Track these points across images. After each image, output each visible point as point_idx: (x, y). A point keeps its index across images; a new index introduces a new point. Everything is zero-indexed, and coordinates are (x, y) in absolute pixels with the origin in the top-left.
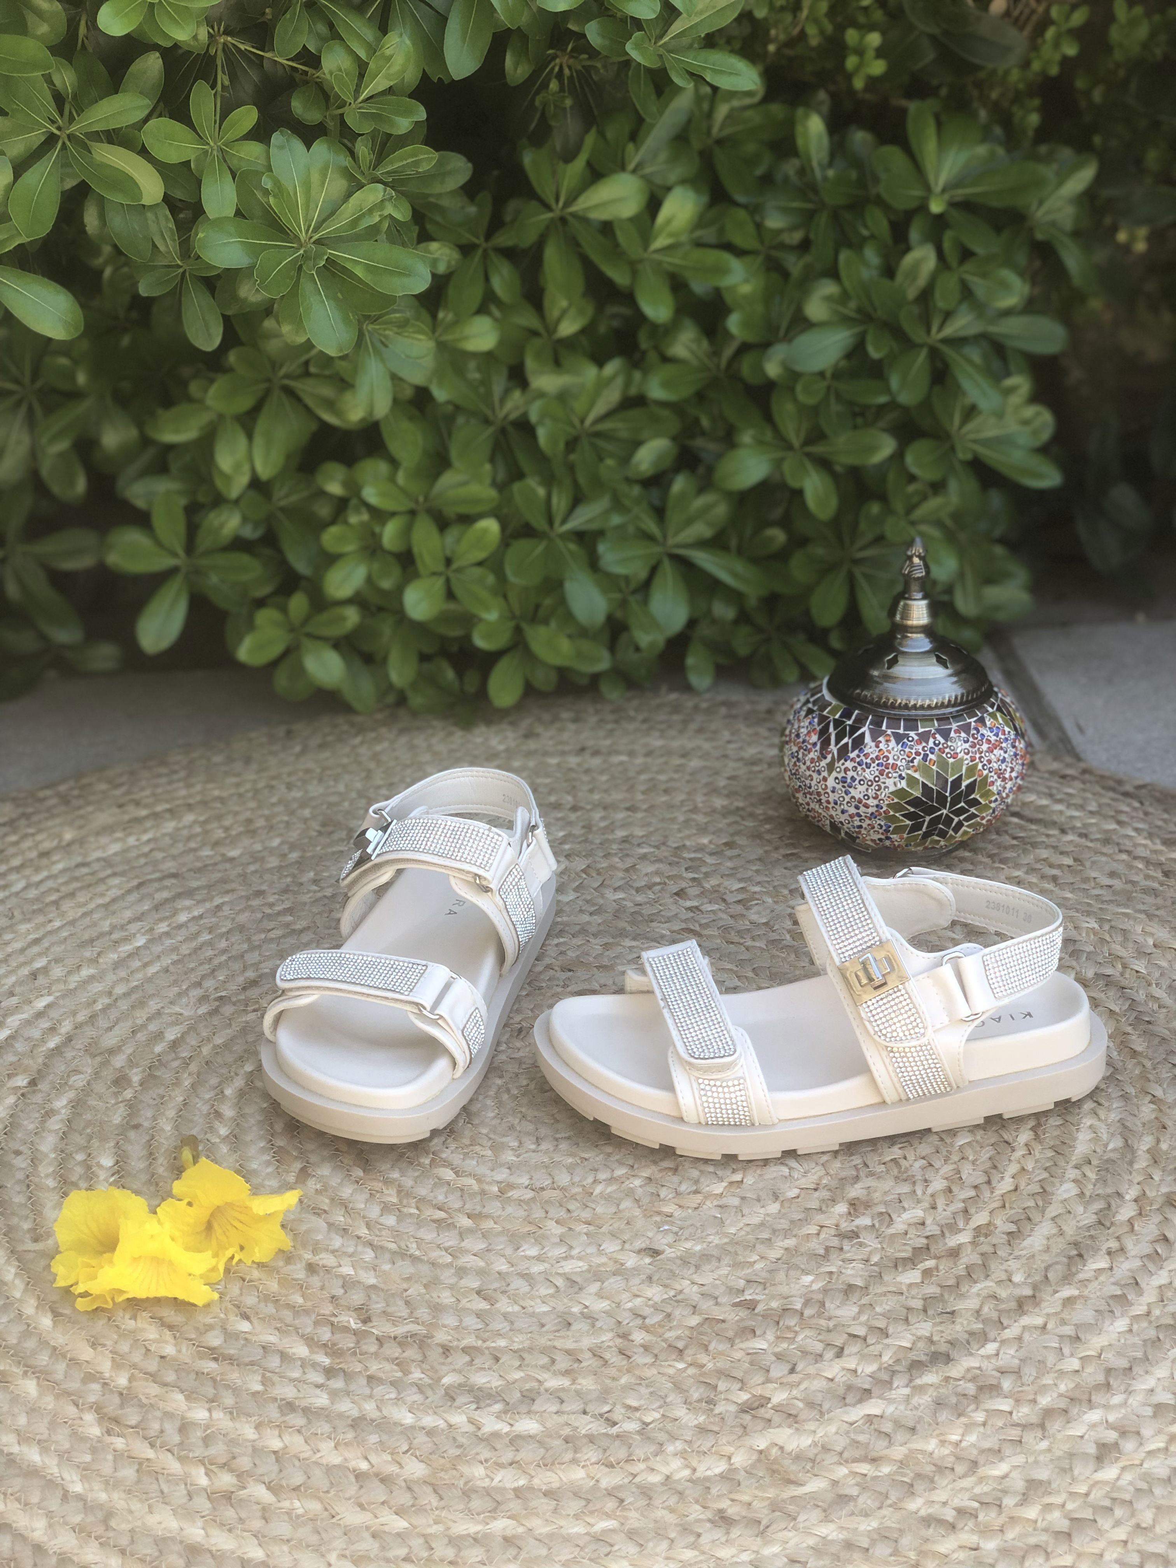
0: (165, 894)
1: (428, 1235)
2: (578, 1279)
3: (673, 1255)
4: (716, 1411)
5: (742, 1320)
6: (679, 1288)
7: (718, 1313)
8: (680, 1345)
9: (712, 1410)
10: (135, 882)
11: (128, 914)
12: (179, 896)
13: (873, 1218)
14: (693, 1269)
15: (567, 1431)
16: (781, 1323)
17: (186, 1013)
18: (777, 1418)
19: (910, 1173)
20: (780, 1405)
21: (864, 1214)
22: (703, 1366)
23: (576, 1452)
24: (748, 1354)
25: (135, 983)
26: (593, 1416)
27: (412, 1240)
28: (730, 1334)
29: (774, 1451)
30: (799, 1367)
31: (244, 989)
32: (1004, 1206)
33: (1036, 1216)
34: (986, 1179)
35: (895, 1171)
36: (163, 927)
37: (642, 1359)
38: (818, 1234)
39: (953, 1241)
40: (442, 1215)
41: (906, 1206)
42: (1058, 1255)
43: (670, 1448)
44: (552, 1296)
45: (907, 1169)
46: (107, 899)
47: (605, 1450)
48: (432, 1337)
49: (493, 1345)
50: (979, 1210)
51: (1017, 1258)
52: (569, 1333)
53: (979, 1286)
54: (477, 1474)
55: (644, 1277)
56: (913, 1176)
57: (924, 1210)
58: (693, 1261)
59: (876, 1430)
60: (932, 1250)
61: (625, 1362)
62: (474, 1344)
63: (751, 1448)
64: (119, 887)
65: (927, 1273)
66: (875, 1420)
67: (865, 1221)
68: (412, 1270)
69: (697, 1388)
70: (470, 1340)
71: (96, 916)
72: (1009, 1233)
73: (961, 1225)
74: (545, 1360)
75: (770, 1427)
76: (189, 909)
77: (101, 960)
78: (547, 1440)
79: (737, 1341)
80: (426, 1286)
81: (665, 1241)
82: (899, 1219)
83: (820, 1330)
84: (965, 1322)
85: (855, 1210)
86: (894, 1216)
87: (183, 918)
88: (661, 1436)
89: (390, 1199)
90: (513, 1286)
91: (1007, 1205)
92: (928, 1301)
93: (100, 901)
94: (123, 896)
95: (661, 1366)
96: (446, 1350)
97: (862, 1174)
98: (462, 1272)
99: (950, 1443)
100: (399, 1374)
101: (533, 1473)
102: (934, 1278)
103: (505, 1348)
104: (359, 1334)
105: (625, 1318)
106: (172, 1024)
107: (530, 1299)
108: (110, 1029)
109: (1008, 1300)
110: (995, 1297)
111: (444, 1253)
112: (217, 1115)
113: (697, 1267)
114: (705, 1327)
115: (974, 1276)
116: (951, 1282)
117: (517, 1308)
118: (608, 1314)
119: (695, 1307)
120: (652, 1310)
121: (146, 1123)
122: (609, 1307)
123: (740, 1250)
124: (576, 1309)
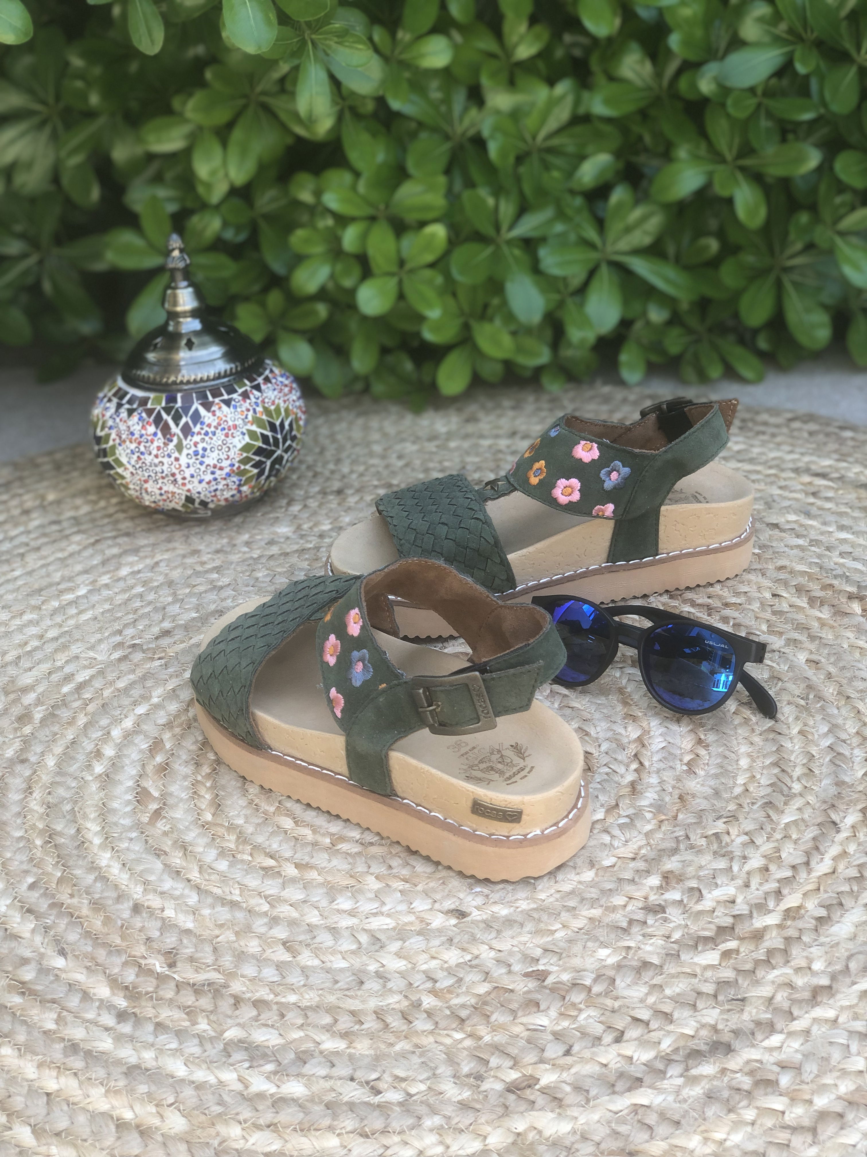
0: (115, 551)
1: (253, 882)
2: (382, 937)
3: (479, 918)
4: (482, 1088)
5: (529, 992)
6: (476, 952)
7: (507, 982)
8: (464, 1014)
9: (478, 1086)
10: (92, 540)
11: (79, 568)
12: (125, 552)
13: (683, 893)
14: (494, 934)
15: (330, 1097)
16: (567, 998)
17: (99, 658)
18: (541, 1100)
19: (729, 849)
20: (547, 1087)
21: (674, 888)
22: (480, 1038)
23: (333, 1120)
24: (528, 1030)
25: (66, 629)
26: (360, 1083)
27: (236, 886)
28: (514, 1006)
29: (532, 1136)
30: (576, 1048)
31: (157, 638)
32: (819, 889)
33: (848, 902)
34: (805, 859)
35: (715, 846)
36: (105, 579)
37: (422, 1024)
38: (625, 906)
39: (759, 922)
40: (271, 863)
41: (719, 882)
44: (353, 952)
45: (727, 844)
46: (66, 554)
47: (362, 1120)
48: (229, 987)
49: (283, 1000)
50: (792, 891)
51: (821, 945)
52: (359, 993)
53: (776, 972)
54: (232, 1135)
55: (444, 939)
56: (732, 852)
57: (737, 888)
58: (495, 925)
59: (639, 1121)
60: (737, 931)
61: (405, 1027)
62: (266, 997)
63: (508, 1129)
64: (78, 543)
65: (726, 954)
66: (641, 1111)
67: (674, 895)
68: (228, 916)
69: (469, 1062)
70: (263, 993)
71: (51, 568)
72: (820, 919)
73: (771, 904)
74: (327, 1020)
75: (532, 1109)
76: (131, 564)
77: (44, 607)
78: (308, 1105)
79: (520, 1014)
80: (237, 934)
81: (474, 903)
82: (709, 896)
83: (604, 1009)
84: (755, 1011)
85: (667, 883)
86: (704, 892)
87: (124, 571)
88: (422, 1110)
89: (228, 845)
90: (318, 940)
91: (822, 888)
92: (722, 984)
93: (60, 555)
94: (79, 552)
95: (439, 1034)
96: (237, 1001)
97: (682, 847)
98: (275, 921)
99: (714, 1141)
100: (187, 1024)
101: (286, 1137)
102: (732, 961)
103: (294, 1004)
104: (161, 978)
105: (418, 980)
106: (85, 667)
107: (332, 954)
108: (30, 669)
109: (803, 989)
110: (790, 985)
111: (263, 901)
112: (98, 754)
113: (499, 932)
114: (492, 996)
115: (773, 962)
116: (748, 966)
117: (316, 962)
118: (402, 974)
119: (487, 973)
120: (445, 974)
121: (33, 759)
122: (404, 968)
123: (545, 917)
124: (372, 967)
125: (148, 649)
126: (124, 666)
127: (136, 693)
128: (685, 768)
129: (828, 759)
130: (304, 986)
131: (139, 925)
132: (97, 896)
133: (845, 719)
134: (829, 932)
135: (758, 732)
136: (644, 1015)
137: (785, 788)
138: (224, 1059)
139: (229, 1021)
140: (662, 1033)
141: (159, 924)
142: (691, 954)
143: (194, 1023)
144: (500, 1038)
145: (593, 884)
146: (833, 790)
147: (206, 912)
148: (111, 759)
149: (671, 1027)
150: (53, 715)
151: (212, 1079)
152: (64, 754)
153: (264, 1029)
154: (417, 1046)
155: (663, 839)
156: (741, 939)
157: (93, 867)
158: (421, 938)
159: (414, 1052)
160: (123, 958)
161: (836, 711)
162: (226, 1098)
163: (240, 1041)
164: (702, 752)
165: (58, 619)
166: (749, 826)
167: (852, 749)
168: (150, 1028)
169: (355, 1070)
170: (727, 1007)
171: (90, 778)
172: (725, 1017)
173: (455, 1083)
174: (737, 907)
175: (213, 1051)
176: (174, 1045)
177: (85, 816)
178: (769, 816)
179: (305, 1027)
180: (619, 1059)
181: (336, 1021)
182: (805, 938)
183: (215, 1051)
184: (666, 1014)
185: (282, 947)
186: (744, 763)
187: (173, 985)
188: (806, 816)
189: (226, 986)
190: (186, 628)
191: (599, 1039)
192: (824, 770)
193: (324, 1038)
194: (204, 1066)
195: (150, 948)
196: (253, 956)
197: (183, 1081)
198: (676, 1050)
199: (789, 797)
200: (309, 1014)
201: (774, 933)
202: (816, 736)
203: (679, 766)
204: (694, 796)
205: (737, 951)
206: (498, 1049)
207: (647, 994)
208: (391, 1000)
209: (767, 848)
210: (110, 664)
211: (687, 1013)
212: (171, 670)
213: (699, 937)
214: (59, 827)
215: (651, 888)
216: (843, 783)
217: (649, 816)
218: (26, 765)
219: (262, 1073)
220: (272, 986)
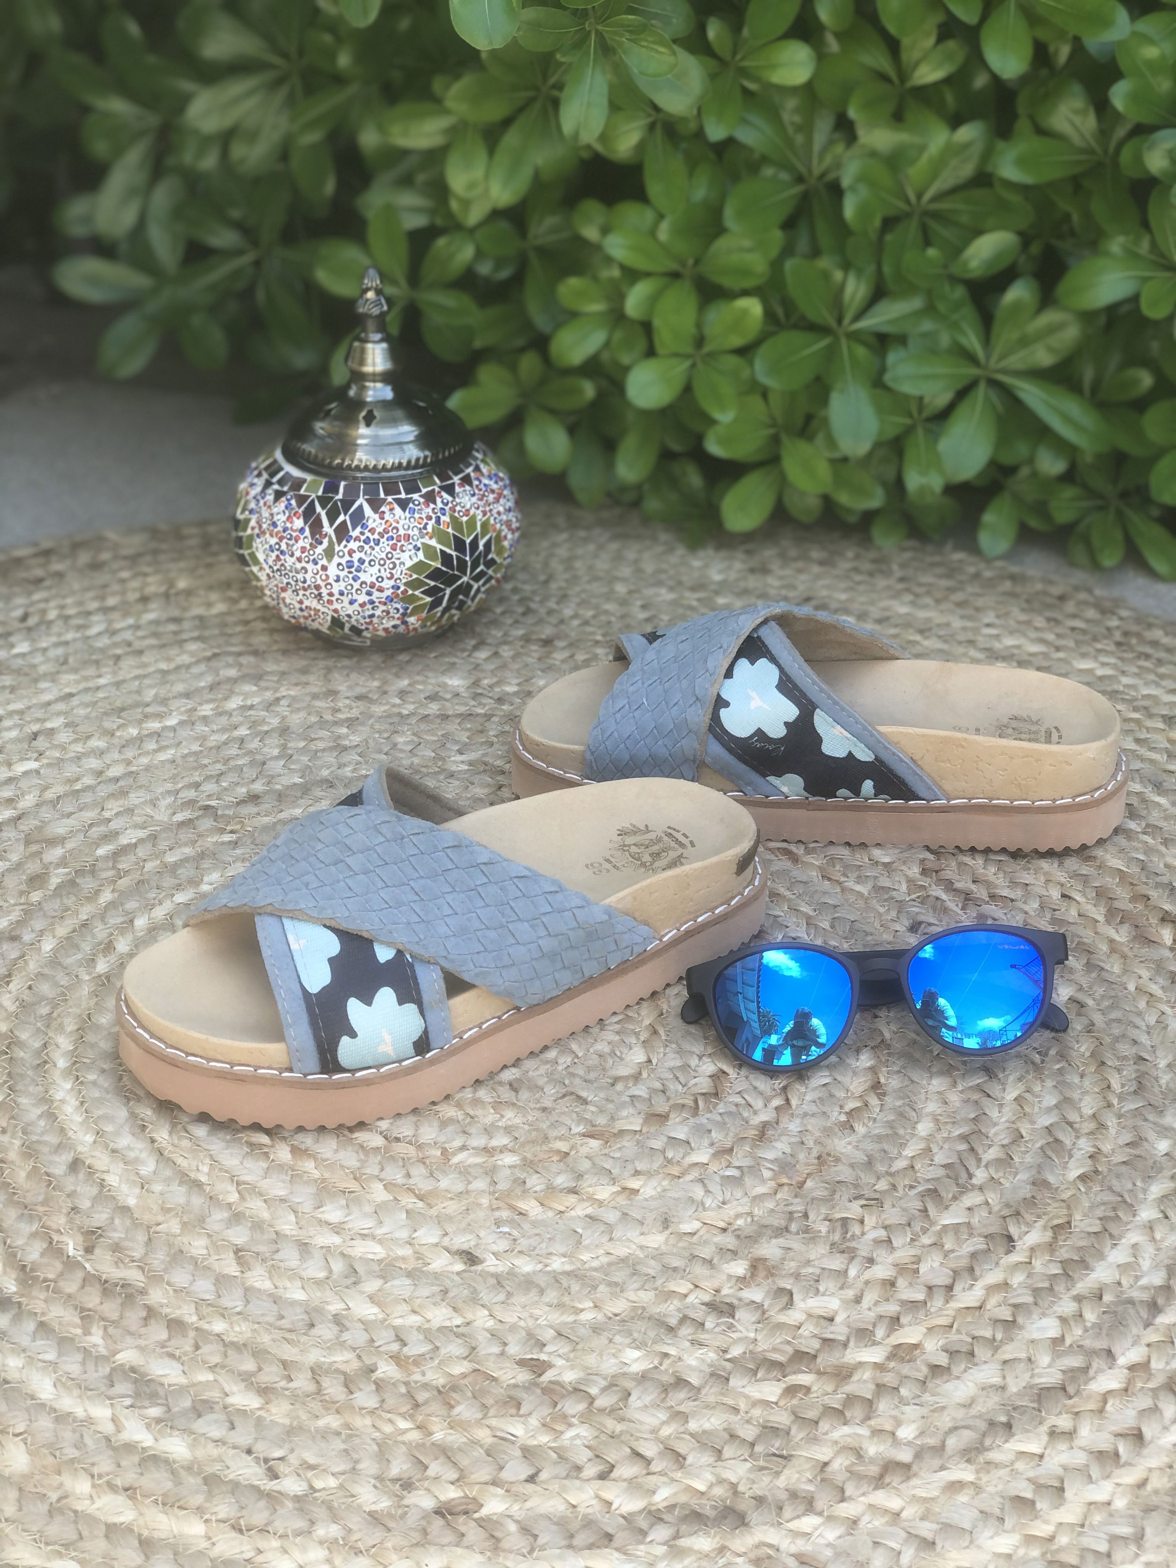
2: (360, 1269)
3: (492, 1269)
4: (406, 1501)
5: (515, 1386)
6: (470, 1316)
7: (494, 1367)
8: (422, 1396)
9: (402, 1498)
13: (767, 1294)
14: (502, 1297)
15: (216, 1468)
16: (559, 1406)
17: (157, 817)
18: (473, 1535)
19: (854, 1244)
20: (489, 1519)
21: (759, 1285)
22: (430, 1434)
24: (495, 1437)
26: (257, 1459)
28: (490, 1400)
30: (544, 1475)
31: (239, 803)
32: (950, 1327)
33: (982, 1353)
34: (949, 1281)
35: (837, 1236)
37: (366, 1398)
38: (685, 1296)
39: (853, 1355)
41: (822, 1288)
42: (980, 1416)
43: (321, 1531)
44: (318, 1282)
47: (242, 1508)
48: (146, 1293)
49: (206, 1327)
51: (921, 1405)
52: (304, 1339)
53: (846, 1430)
55: (437, 1289)
58: (508, 1284)
60: (818, 1361)
61: (341, 1398)
62: (187, 1318)
65: (792, 1390)
67: (755, 1294)
68: (182, 1200)
70: (185, 1312)
74: (249, 1365)
79: (492, 1412)
80: (184, 1225)
81: (495, 1248)
82: (801, 1304)
83: (601, 1431)
84: (796, 1476)
90: (280, 1255)
92: (770, 1430)
95: (381, 1417)
96: (151, 1313)
98: (237, 1218)
102: (795, 1402)
103: (218, 1335)
104: (71, 1264)
105: (384, 1337)
106: (136, 826)
107: (290, 1279)
108: (69, 815)
109: (872, 1461)
110: (858, 1453)
111: (232, 1188)
112: (109, 947)
113: (509, 1295)
114: (470, 1379)
115: (848, 1414)
116: (811, 1414)
117: (267, 1285)
118: (367, 1325)
119: (474, 1349)
120: (421, 1337)
121: (27, 937)
122: (373, 1317)
123: (575, 1287)
124: (335, 1307)
125: (223, 816)
126: (185, 835)
127: (184, 873)
128: (843, 1118)
129: (1038, 1145)
130: (239, 1313)
131: (70, 1188)
132: (34, 1138)
133: (1084, 1093)
134: (939, 1390)
135: (960, 1088)
136: (650, 1450)
137: (964, 1175)
138: (103, 1388)
139: (129, 1340)
140: (664, 1479)
141: (95, 1191)
142: (745, 1381)
143: (87, 1332)
144: (455, 1438)
145: (658, 1256)
146: (1026, 1191)
147: (157, 1188)
148: (121, 956)
149: (678, 1475)
150: (72, 883)
151: (79, 1412)
152: (67, 938)
153: (167, 1361)
154: (347, 1426)
155: (772, 1211)
156: (820, 1373)
157: (46, 1099)
158: (408, 1281)
159: (338, 1434)
160: (34, 1227)
161: (1077, 1080)
162: (88, 1441)
163: (133, 1370)
164: (874, 1101)
165: (129, 754)
166: (893, 1215)
167: (1077, 1137)
168: (30, 1326)
169: (256, 1439)
170: (762, 1463)
171: (87, 978)
172: (752, 1476)
173: (375, 1487)
174: (832, 1328)
175: (97, 1374)
176: (51, 1356)
177: (61, 1028)
178: (925, 1210)
179: (218, 1369)
180: (594, 1502)
181: (260, 1369)
182: (904, 1391)
183: (96, 1375)
184: (679, 1455)
185: (232, 1255)
186: (924, 1128)
187: (79, 1275)
188: (975, 1221)
189: (143, 1292)
190: (280, 797)
191: (579, 1468)
192: (1028, 1159)
193: (235, 1389)
194: (76, 1392)
195: (71, 1221)
196: (194, 1261)
197: (43, 1405)
198: (671, 1508)
199: (964, 1189)
200: (230, 1352)
201: (867, 1375)
202: (1036, 1109)
203: (836, 1114)
204: (837, 1160)
205: (808, 1390)
206: (444, 1452)
207: (664, 1423)
208: (338, 1358)
209: (903, 1253)
210: (167, 828)
211: (707, 1458)
212: (238, 851)
213: (766, 1359)
214: (24, 1036)
215: (730, 1277)
216: (1045, 1184)
217: (767, 1174)
218: (15, 944)
219: (143, 1417)
220: (199, 1304)
